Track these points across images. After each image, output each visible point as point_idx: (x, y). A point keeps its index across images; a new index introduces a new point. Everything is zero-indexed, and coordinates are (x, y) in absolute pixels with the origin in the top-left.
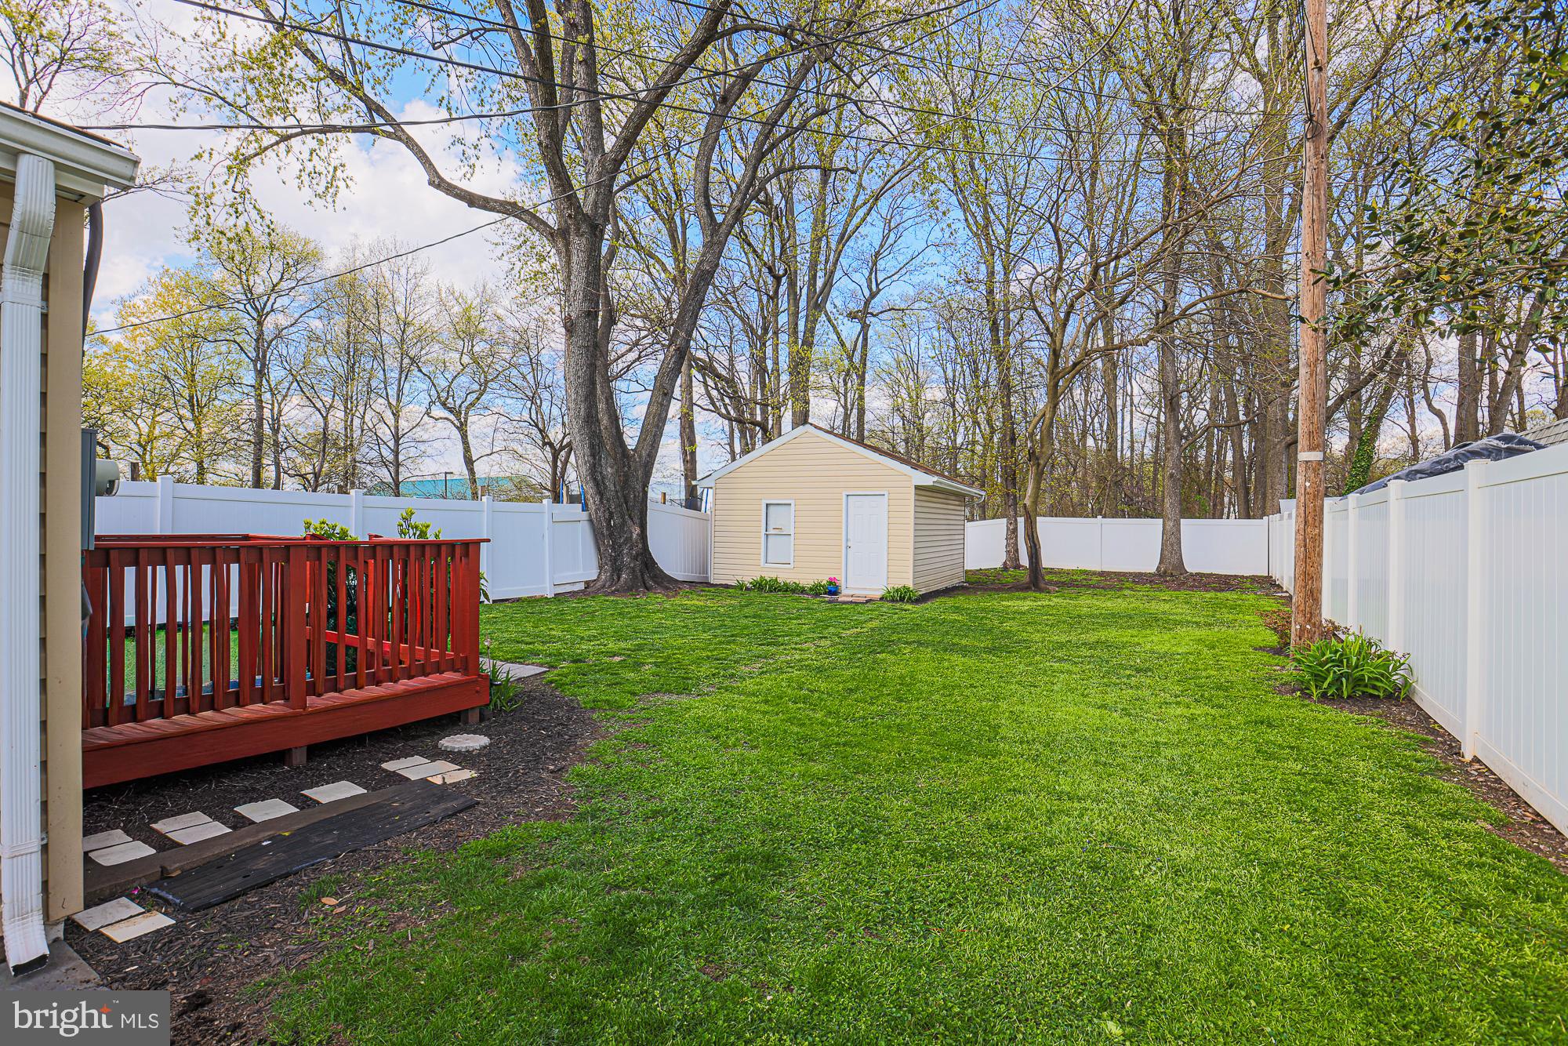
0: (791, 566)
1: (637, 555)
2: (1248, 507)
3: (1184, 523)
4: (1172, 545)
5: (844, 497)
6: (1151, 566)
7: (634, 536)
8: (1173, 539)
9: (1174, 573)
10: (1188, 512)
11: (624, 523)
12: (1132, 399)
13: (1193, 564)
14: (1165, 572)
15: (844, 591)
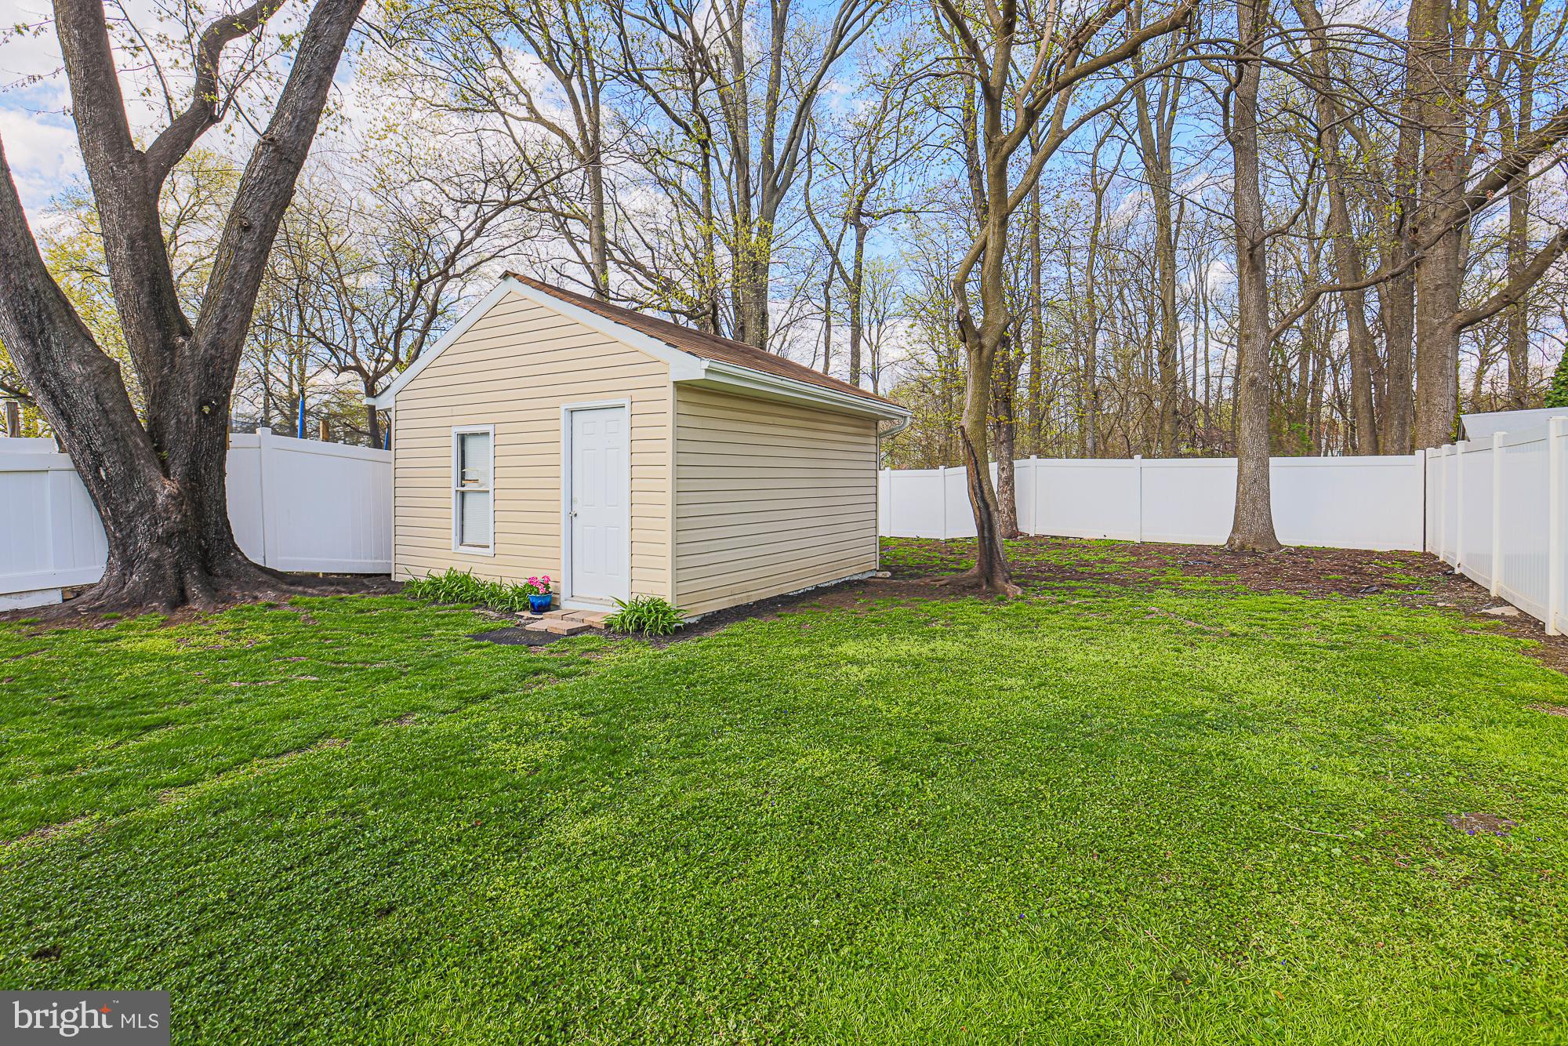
0: (489, 551)
1: (170, 535)
2: (1377, 442)
3: (1278, 465)
4: (1254, 500)
5: (563, 416)
6: (1217, 531)
7: (160, 499)
8: (1256, 491)
9: (1258, 548)
10: (1278, 448)
11: (132, 473)
12: (1206, 324)
13: (1290, 533)
14: (1242, 547)
15: (566, 605)
